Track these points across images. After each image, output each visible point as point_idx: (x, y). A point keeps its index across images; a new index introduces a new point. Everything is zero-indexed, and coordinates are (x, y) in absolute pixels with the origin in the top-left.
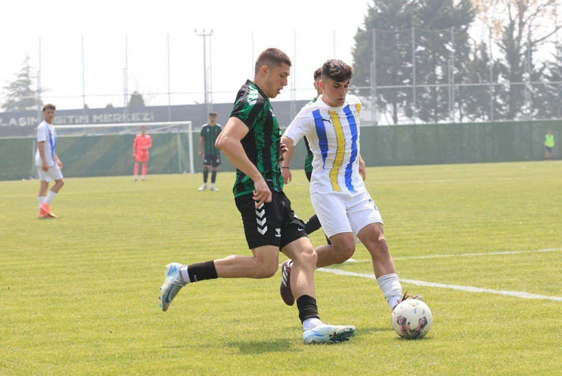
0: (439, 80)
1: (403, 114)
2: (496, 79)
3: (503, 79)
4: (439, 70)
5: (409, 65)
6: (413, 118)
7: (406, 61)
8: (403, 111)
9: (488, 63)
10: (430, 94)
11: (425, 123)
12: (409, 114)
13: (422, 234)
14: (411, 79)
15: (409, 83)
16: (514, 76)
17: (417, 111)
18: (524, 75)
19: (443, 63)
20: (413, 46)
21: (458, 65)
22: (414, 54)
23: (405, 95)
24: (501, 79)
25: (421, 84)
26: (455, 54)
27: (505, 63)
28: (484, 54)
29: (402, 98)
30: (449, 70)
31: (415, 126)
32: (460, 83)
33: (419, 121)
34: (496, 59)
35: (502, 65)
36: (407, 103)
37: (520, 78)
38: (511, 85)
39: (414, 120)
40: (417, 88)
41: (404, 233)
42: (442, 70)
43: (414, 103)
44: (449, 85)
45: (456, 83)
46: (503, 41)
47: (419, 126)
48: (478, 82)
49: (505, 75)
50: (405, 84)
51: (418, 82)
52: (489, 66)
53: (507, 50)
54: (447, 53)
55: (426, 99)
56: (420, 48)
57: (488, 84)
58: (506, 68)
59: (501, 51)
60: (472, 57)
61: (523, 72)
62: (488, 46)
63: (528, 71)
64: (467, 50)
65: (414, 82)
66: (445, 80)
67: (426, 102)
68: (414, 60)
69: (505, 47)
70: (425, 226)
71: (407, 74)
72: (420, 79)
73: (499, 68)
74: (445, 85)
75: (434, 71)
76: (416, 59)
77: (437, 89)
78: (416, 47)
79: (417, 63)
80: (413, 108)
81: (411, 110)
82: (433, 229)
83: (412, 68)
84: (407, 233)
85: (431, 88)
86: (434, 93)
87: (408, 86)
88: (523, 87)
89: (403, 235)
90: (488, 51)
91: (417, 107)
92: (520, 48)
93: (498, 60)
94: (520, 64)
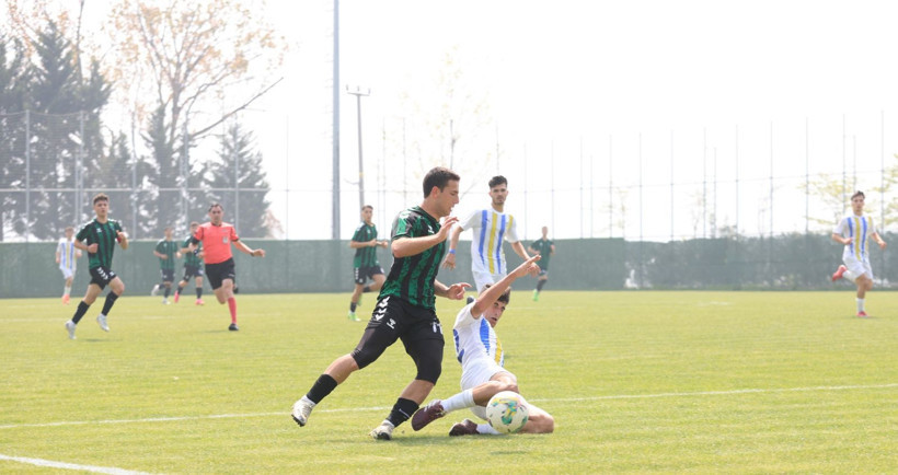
0: (62, 183)
1: (11, 228)
2: (140, 182)
3: (150, 184)
4: (61, 170)
5: (21, 162)
6: (25, 234)
7: (16, 156)
8: (10, 224)
9: (130, 162)
10: (49, 202)
11: (40, 241)
12: (19, 229)
13: (41, 392)
14: (24, 181)
15: (19, 186)
16: (164, 179)
17: (31, 225)
18: (178, 179)
19: (66, 159)
20: (28, 135)
21: (87, 163)
22: (28, 146)
23: (14, 202)
24: (146, 183)
25: (36, 187)
26: (85, 148)
27: (152, 162)
28: (124, 150)
29: (10, 207)
30: (77, 170)
31: (27, 245)
32: (90, 187)
33: (33, 239)
34: (139, 157)
35: (148, 165)
36: (17, 213)
37: (173, 183)
38: (160, 192)
39: (27, 238)
40: (32, 193)
41: (15, 390)
42: (65, 168)
43: (27, 214)
44: (77, 190)
45: (84, 187)
46: (150, 133)
47: (34, 244)
48: (115, 187)
49: (153, 179)
50: (13, 187)
51: (34, 184)
52: (131, 165)
53: (154, 144)
54: (72, 146)
55: (43, 209)
56: (35, 139)
57: (129, 189)
58: (154, 169)
59: (148, 146)
60: (107, 153)
61: (178, 175)
62: (129, 138)
63: (184, 174)
64: (100, 143)
65: (28, 185)
66: (69, 182)
67: (43, 212)
68: (27, 153)
69: (152, 140)
70: (45, 381)
71: (17, 173)
72: (35, 181)
73: (143, 168)
74: (68, 190)
75: (54, 169)
76: (31, 153)
77: (59, 195)
78: (31, 136)
79: (31, 159)
80: (25, 221)
81: (21, 223)
82: (58, 385)
83: (24, 165)
84: (19, 390)
85: (50, 193)
86: (54, 199)
87: (19, 190)
88: (177, 194)
89: (14, 393)
90: (129, 145)
91: (31, 220)
92: (172, 141)
93: (143, 158)
94: (174, 164)
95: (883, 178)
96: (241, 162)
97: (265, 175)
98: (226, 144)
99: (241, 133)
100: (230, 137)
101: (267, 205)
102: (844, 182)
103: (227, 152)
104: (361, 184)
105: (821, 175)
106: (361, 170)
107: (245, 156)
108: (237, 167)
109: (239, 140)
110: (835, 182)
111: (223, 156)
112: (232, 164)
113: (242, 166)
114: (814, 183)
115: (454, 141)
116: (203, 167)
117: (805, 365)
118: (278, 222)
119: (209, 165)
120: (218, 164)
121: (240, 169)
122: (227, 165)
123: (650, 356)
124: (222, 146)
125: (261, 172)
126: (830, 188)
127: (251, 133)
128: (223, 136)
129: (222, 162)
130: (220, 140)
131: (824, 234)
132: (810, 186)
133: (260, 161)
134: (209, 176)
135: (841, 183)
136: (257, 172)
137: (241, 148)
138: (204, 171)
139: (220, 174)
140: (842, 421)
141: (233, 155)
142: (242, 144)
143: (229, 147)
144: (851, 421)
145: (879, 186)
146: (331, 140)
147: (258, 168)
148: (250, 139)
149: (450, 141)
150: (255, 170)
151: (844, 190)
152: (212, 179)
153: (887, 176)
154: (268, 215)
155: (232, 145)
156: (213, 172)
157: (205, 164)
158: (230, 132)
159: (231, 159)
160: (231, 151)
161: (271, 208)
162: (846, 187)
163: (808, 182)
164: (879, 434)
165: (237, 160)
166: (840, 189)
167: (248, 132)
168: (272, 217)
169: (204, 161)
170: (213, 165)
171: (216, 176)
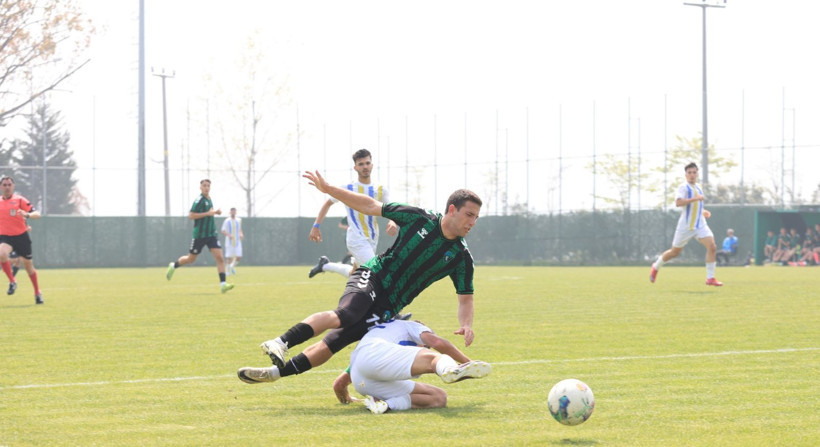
95: (666, 159)
96: (49, 141)
97: (72, 153)
98: (34, 123)
99: (49, 113)
100: (38, 116)
101: (74, 183)
102: (629, 162)
103: (35, 131)
104: (166, 162)
105: (607, 155)
106: (166, 148)
107: (53, 136)
108: (45, 146)
109: (47, 120)
110: (621, 162)
111: (31, 135)
112: (40, 142)
113: (50, 145)
114: (601, 163)
115: (256, 122)
116: (10, 145)
117: (590, 337)
118: (86, 199)
119: (17, 144)
120: (26, 143)
121: (47, 148)
122: (35, 144)
123: (442, 329)
124: (30, 126)
125: (69, 151)
126: (616, 168)
127: (58, 112)
128: (31, 115)
129: (30, 141)
130: (29, 120)
131: (610, 211)
132: (598, 166)
133: (67, 140)
134: (17, 154)
135: (626, 164)
136: (65, 150)
137: (48, 127)
138: (12, 149)
139: (28, 153)
140: (625, 390)
141: (41, 134)
142: (50, 124)
143: (37, 126)
144: (633, 389)
145: (662, 167)
146: (137, 120)
147: (66, 146)
148: (58, 119)
149: (253, 122)
150: (62, 148)
151: (629, 170)
152: (21, 157)
153: (670, 156)
154: (75, 192)
155: (40, 124)
156: (21, 150)
157: (14, 143)
158: (38, 112)
159: (39, 138)
160: (39, 130)
161: (78, 185)
162: (632, 167)
163: (595, 163)
164: (660, 402)
165: (45, 139)
166: (625, 168)
167: (55, 112)
168: (79, 195)
169: (12, 140)
170: (21, 144)
171: (24, 154)
